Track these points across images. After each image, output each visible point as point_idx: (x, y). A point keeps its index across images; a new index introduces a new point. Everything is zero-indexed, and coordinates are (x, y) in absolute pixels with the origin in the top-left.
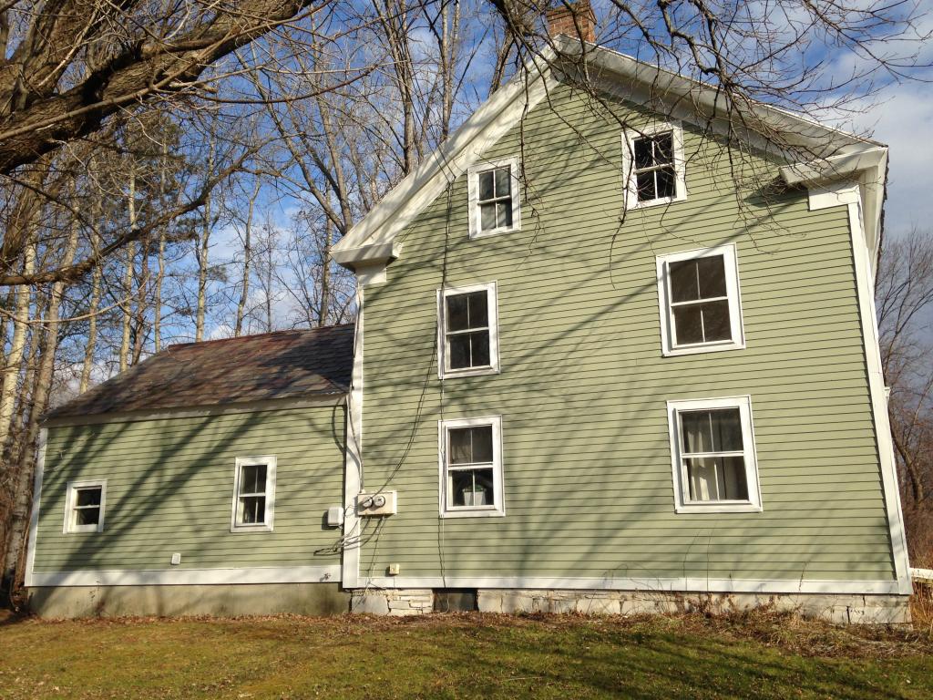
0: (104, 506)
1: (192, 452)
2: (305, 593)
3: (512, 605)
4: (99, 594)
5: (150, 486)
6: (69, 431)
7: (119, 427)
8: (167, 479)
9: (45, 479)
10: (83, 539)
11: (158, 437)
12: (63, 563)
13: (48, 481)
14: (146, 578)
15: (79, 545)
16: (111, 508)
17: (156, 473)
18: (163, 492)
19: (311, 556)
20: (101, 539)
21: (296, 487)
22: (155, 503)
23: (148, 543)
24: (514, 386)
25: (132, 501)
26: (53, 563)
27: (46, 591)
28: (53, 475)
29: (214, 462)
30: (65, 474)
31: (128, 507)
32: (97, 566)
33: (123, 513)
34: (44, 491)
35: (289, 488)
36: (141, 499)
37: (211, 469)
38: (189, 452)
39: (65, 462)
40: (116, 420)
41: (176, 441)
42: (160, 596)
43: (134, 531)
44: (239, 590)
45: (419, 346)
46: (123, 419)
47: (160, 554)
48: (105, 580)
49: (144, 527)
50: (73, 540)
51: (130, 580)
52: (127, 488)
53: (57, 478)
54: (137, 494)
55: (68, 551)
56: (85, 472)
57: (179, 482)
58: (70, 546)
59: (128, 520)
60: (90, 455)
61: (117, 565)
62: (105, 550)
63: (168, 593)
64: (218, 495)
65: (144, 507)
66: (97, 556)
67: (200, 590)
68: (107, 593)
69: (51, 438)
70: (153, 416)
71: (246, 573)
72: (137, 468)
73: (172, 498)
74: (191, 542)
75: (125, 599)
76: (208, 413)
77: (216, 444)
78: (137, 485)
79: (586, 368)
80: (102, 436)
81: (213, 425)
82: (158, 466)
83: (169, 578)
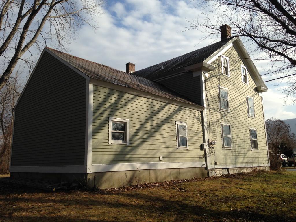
0: (129, 132)
2: (198, 171)
3: (234, 172)
4: (129, 175)
5: (148, 126)
6: (107, 91)
7: (132, 96)
8: (155, 125)
9: (94, 113)
10: (120, 148)
11: (149, 106)
12: (110, 159)
13: (97, 114)
14: (151, 166)
15: (119, 150)
16: (132, 134)
17: (150, 121)
18: (153, 130)
19: (198, 159)
20: (129, 148)
21: (193, 135)
22: (151, 134)
23: (151, 151)
25: (141, 132)
26: (105, 159)
27: (99, 175)
28: (100, 112)
29: (169, 121)
30: (107, 112)
31: (140, 134)
32: (129, 161)
33: (138, 137)
34: (94, 119)
35: (191, 135)
36: (145, 132)
37: (169, 124)
38: (161, 115)
39: (108, 105)
40: (132, 93)
41: (156, 109)
42: (156, 174)
43: (144, 145)
44: (181, 170)
46: (135, 93)
47: (155, 156)
48: (133, 168)
49: (148, 143)
50: (115, 147)
51: (145, 167)
52: (139, 126)
53: (102, 113)
54: (143, 129)
55: (113, 153)
56: (117, 114)
57: (158, 127)
58: (114, 150)
59: (141, 140)
60: (120, 106)
61: (138, 160)
62: (132, 153)
63: (158, 173)
64: (172, 134)
65: (147, 135)
66: (128, 156)
67: (169, 171)
68: (134, 174)
69: (95, 91)
70: (148, 97)
71: (183, 164)
72: (142, 117)
73: (157, 133)
74: (166, 152)
75: (142, 176)
76: (167, 102)
77: (169, 114)
78: (143, 125)
80: (124, 98)
81: (167, 107)
82: (150, 118)
83: (160, 166)
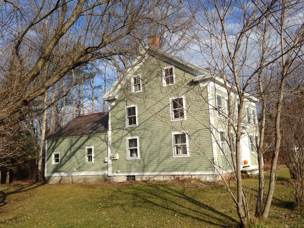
0: (60, 158)
1: (77, 145)
2: (101, 177)
3: (142, 179)
4: (60, 178)
5: (69, 153)
6: (51, 141)
7: (61, 140)
8: (72, 152)
9: (47, 152)
10: (56, 166)
11: (70, 142)
12: (52, 171)
13: (48, 153)
14: (69, 174)
15: (55, 167)
16: (61, 158)
17: (70, 150)
18: (71, 155)
19: (102, 169)
20: (59, 166)
21: (98, 153)
22: (70, 157)
23: (69, 166)
24: (141, 129)
25: (65, 157)
26: (50, 171)
27: (49, 177)
28: (49, 151)
29: (82, 147)
30: (51, 151)
31: (64, 158)
32: (59, 172)
33: (63, 160)
34: (47, 155)
35: (97, 154)
36: (67, 156)
37: (81, 149)
38: (76, 145)
39: (51, 148)
40: (61, 138)
41: (73, 143)
42: (72, 178)
43: (66, 164)
44: (88, 177)
45: (122, 120)
46: (62, 138)
47: (72, 169)
48: (61, 175)
49: (68, 163)
50: (54, 166)
51: (66, 175)
52: (64, 154)
53: (50, 152)
54: (66, 155)
55: (53, 169)
56: (55, 150)
57: (75, 152)
58: (53, 167)
59: (65, 161)
60: (56, 146)
61: (63, 172)
62: (60, 168)
63: (74, 177)
64: (82, 155)
65: (68, 158)
66: (59, 170)
67: (80, 177)
68: (61, 178)
69: (48, 143)
70: (68, 137)
71: (89, 173)
72: (66, 149)
73: (73, 156)
74: (78, 166)
75: (65, 179)
76: (79, 136)
77: (81, 143)
78: (66, 153)
79: (156, 125)
80: (58, 142)
81: (81, 139)
82: (70, 149)
83: (74, 174)
